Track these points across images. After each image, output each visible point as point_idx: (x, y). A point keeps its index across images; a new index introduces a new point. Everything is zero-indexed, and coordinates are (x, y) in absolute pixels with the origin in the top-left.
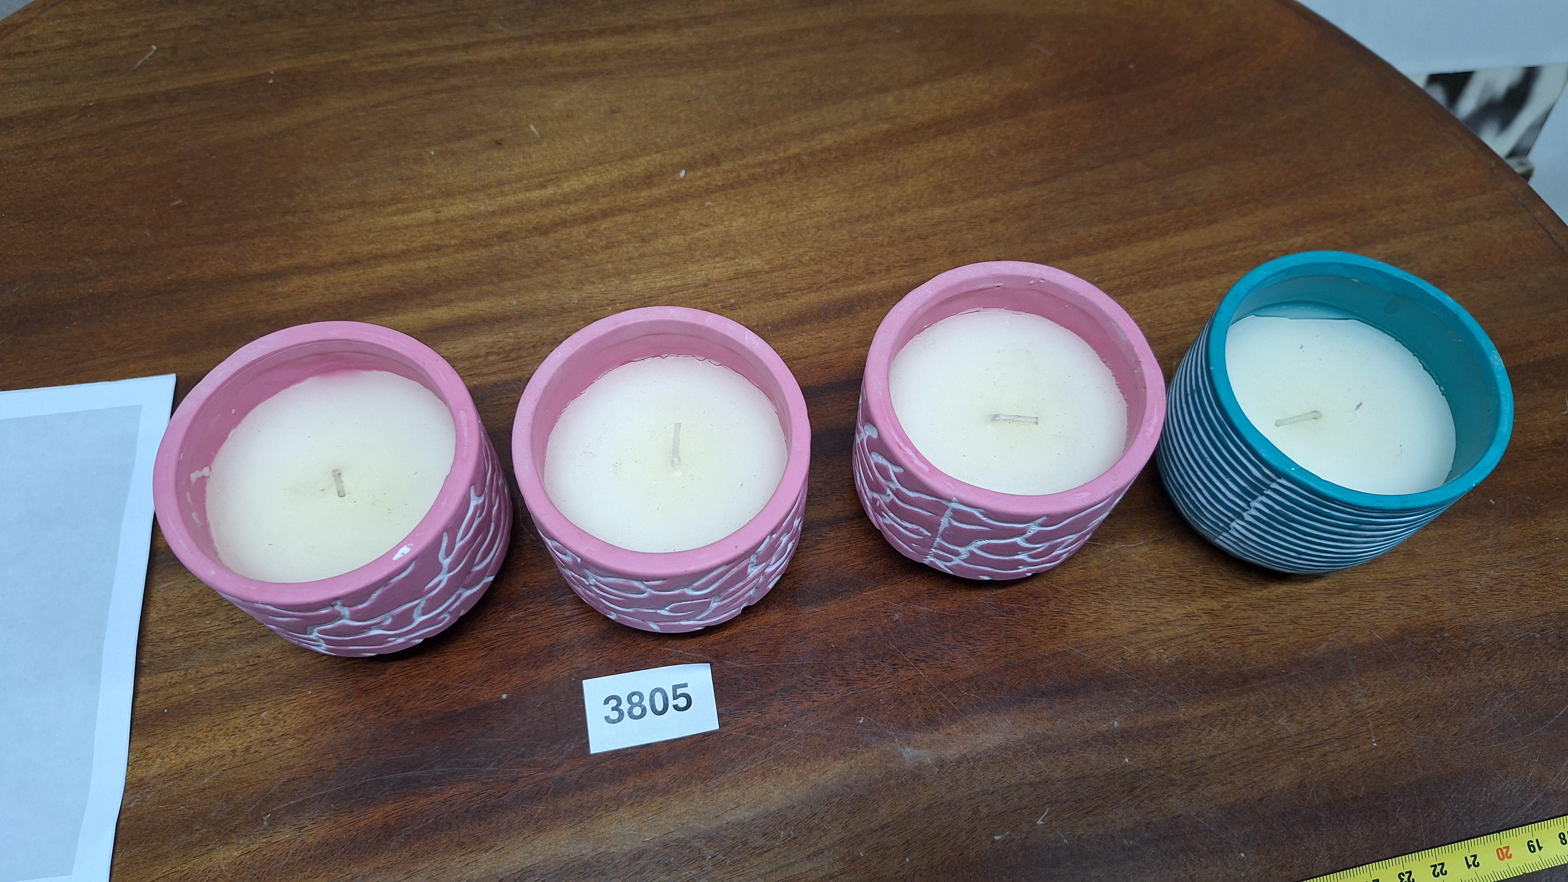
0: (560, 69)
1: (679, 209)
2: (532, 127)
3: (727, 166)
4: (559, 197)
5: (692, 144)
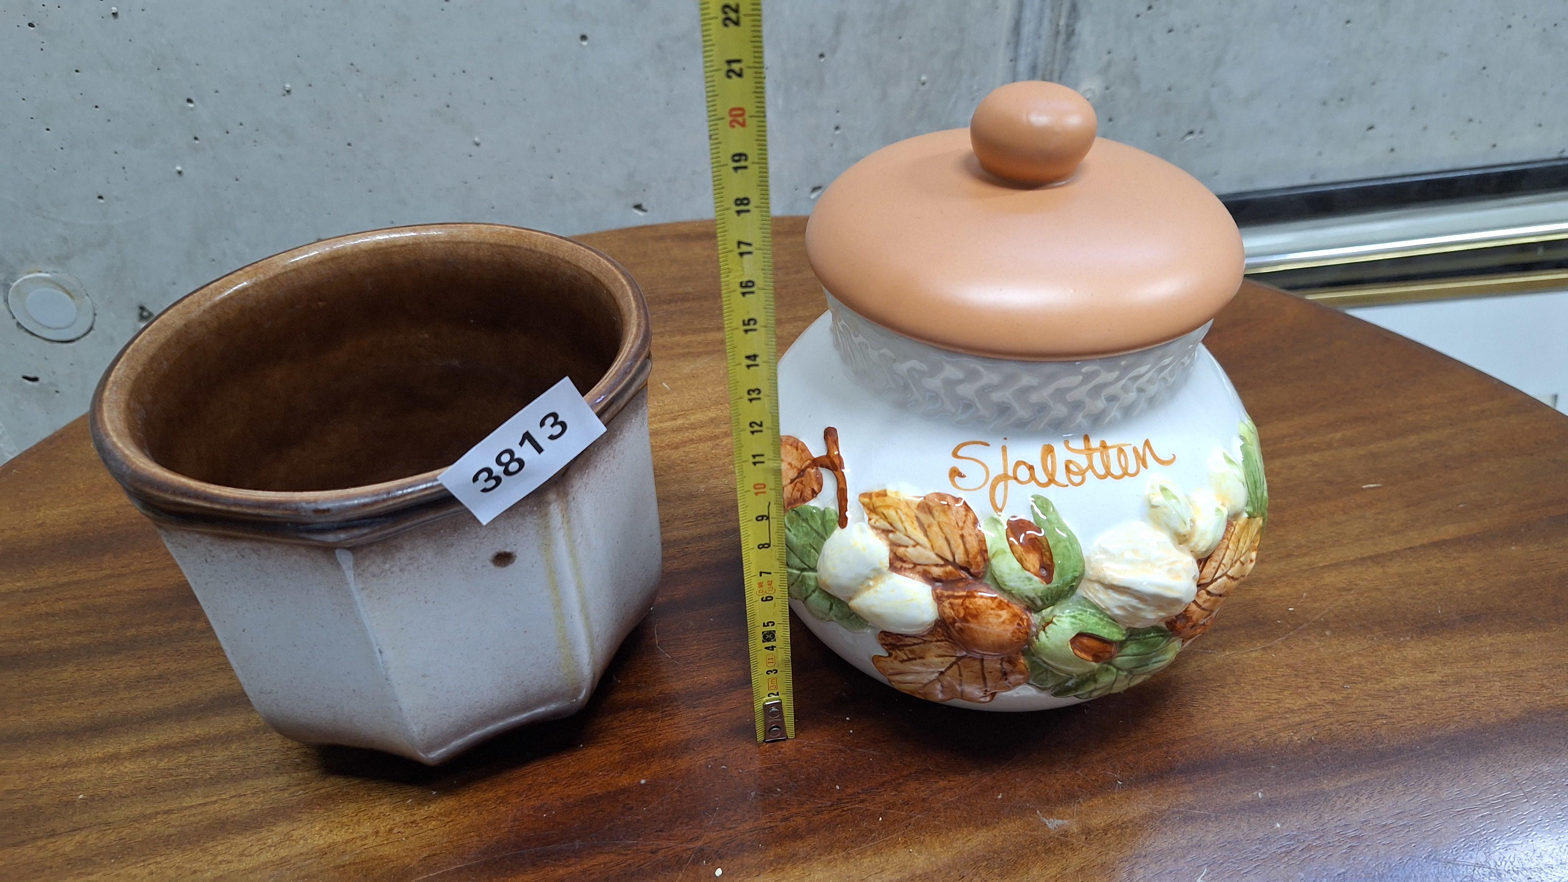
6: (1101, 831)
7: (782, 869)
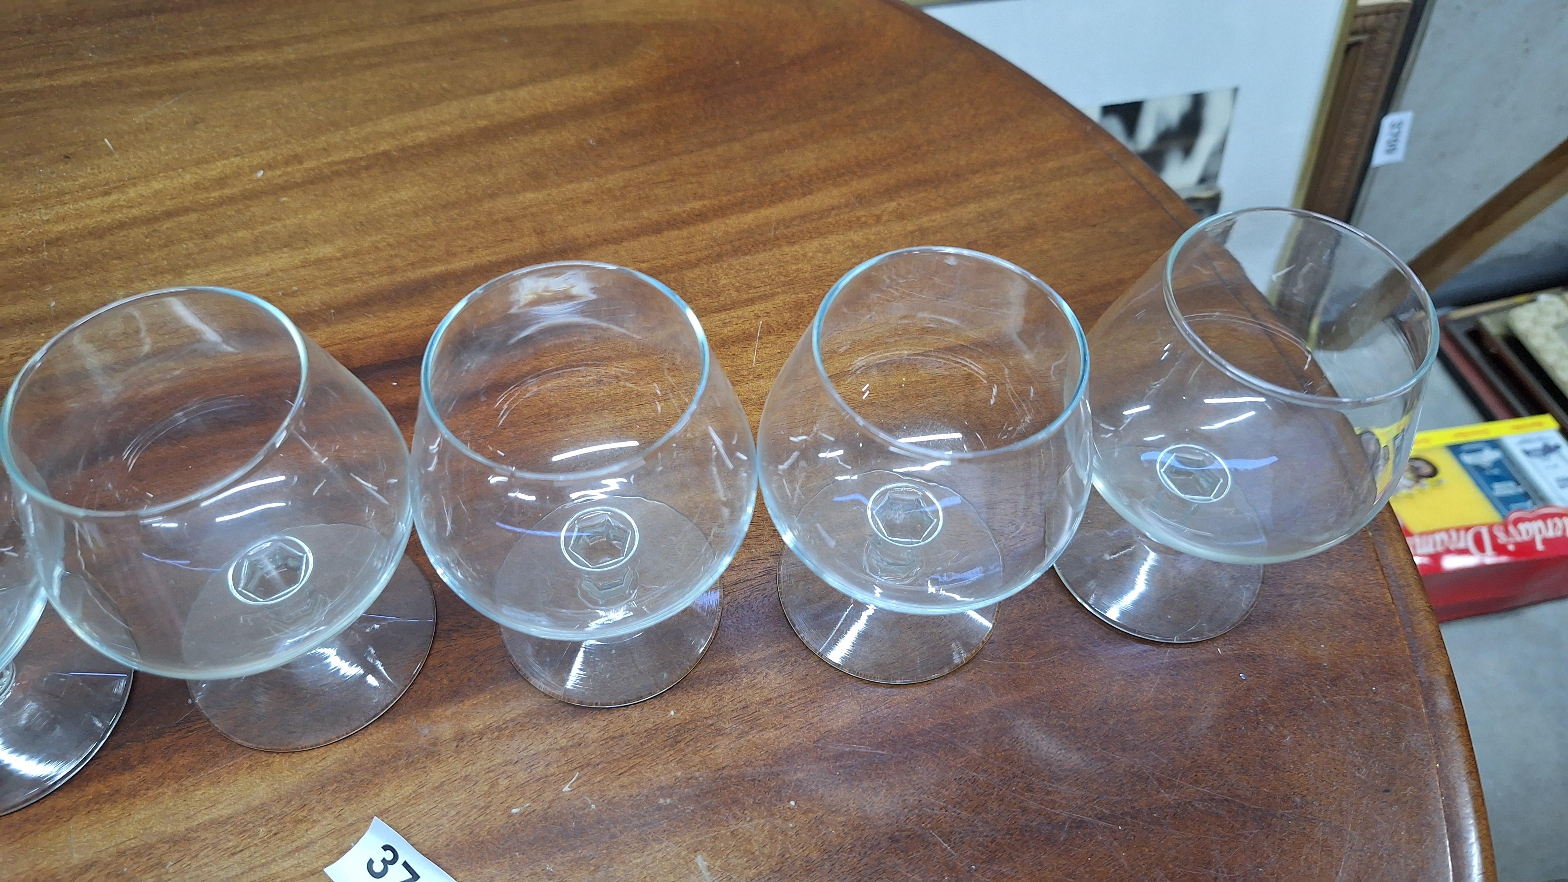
0: (147, 88)
1: (251, 206)
2: (106, 140)
3: (308, 164)
4: (121, 203)
5: (275, 146)
6: (476, 736)
7: (99, 810)
